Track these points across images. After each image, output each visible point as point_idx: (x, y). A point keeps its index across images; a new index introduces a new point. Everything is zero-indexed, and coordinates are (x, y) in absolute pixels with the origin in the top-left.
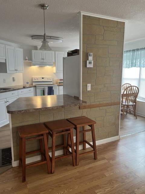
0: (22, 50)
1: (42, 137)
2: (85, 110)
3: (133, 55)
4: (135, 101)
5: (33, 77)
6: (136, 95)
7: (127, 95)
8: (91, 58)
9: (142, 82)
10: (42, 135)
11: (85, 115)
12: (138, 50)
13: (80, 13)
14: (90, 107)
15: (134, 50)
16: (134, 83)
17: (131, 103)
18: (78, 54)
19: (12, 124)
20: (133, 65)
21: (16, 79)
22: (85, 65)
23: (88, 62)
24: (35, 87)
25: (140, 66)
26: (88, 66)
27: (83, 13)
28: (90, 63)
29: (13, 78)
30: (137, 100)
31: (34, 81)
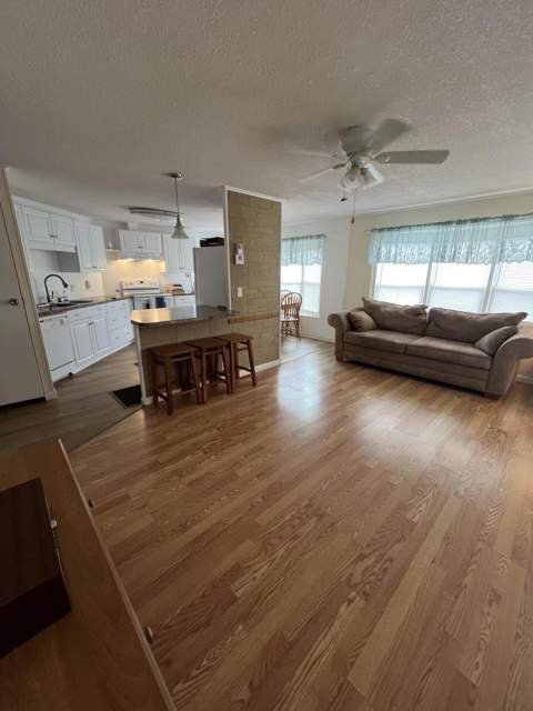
0: (100, 229)
1: (188, 357)
2: (235, 325)
3: (292, 245)
4: (297, 316)
5: (122, 279)
6: (297, 307)
7: (286, 308)
8: (240, 251)
9: (305, 287)
10: (189, 354)
11: (236, 331)
12: (298, 238)
13: (223, 187)
14: (242, 320)
15: (292, 239)
16: (296, 289)
17: (291, 319)
18: (223, 244)
19: (142, 345)
20: (293, 261)
21: (91, 284)
22: (234, 261)
23: (237, 256)
24: (132, 297)
25: (302, 264)
26: (238, 262)
27: (228, 188)
28: (240, 258)
29: (87, 282)
30: (301, 314)
31: (125, 287)
